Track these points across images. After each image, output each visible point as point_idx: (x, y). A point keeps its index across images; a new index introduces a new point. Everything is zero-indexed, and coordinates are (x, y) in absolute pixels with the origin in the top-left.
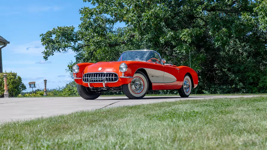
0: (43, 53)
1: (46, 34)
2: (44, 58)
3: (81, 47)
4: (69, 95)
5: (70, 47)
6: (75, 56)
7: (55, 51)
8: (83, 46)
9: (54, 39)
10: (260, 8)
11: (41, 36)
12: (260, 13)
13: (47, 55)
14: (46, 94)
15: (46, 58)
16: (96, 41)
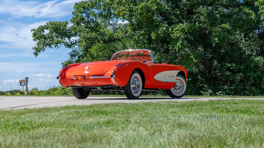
0: (33, 49)
1: (37, 29)
2: (34, 54)
3: (74, 43)
4: (63, 94)
5: (62, 43)
6: (69, 53)
7: (46, 47)
8: (76, 43)
9: (45, 35)
10: (261, 2)
11: (33, 31)
12: (262, 7)
13: (37, 51)
14: (27, 93)
15: (36, 54)
16: (87, 37)
